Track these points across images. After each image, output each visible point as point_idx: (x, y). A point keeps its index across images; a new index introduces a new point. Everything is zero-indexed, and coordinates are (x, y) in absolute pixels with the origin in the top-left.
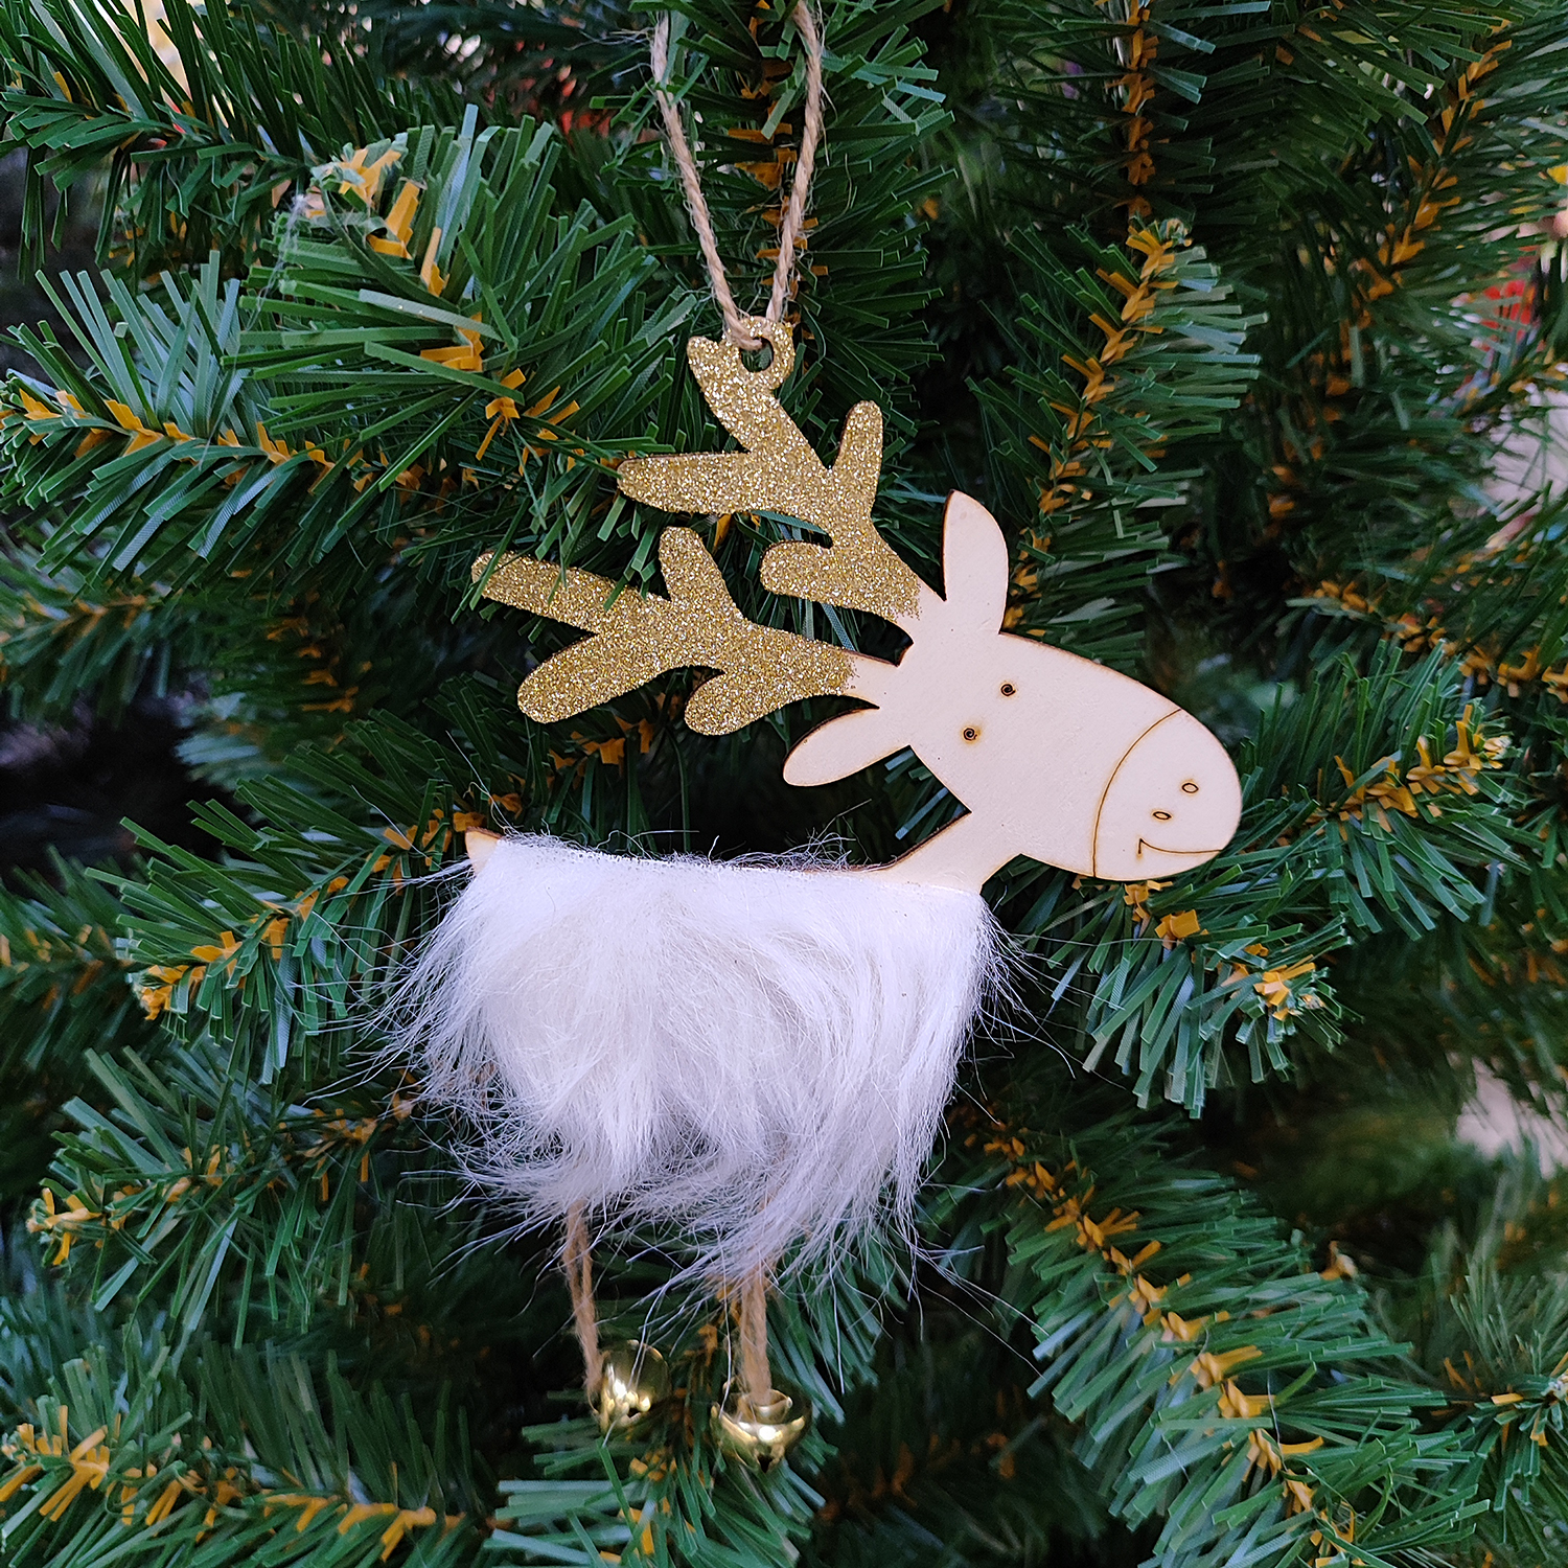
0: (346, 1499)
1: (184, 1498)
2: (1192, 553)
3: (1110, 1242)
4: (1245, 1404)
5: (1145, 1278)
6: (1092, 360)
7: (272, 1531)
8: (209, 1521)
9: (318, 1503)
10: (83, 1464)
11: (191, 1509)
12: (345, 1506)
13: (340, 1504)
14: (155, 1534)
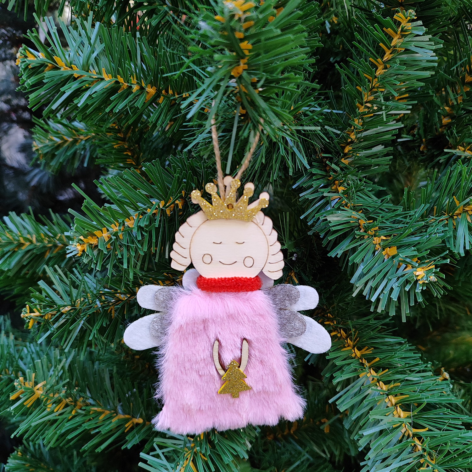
0: (116, 413)
1: (67, 406)
2: (414, 135)
3: (363, 356)
4: (402, 414)
5: (373, 369)
6: (379, 60)
7: (92, 418)
8: (73, 413)
9: (107, 412)
10: (37, 391)
11: (68, 409)
12: (115, 414)
13: (114, 413)
14: (57, 415)
